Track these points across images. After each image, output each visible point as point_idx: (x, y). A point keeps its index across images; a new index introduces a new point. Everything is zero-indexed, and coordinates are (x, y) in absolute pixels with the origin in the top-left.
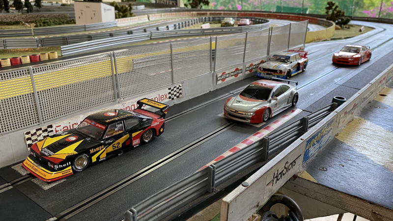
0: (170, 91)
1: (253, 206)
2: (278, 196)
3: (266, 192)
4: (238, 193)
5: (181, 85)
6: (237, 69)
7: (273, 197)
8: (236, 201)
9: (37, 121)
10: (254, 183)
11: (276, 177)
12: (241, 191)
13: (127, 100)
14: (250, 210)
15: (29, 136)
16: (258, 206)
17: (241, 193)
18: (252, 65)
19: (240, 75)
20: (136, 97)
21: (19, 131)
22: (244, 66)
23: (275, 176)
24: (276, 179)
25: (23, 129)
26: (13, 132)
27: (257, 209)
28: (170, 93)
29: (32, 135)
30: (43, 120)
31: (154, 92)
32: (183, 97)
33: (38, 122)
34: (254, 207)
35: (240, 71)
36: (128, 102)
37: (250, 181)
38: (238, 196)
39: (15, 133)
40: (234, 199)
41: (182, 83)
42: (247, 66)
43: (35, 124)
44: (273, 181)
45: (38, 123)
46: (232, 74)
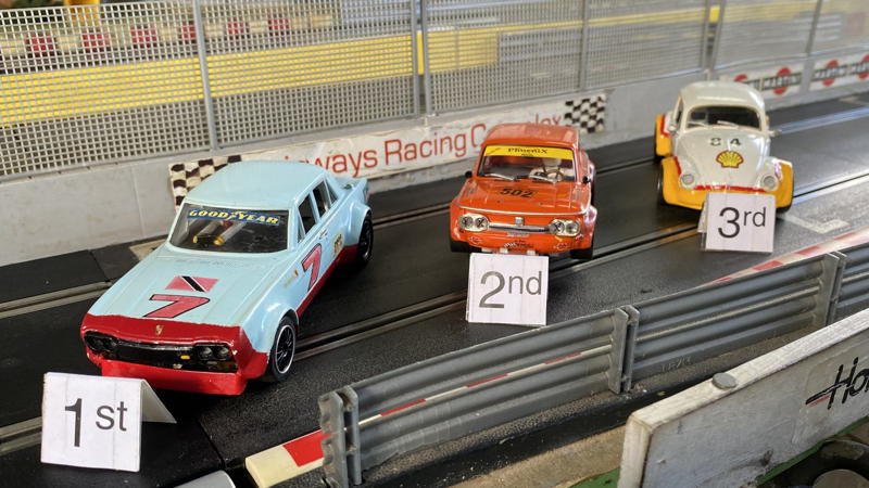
0: (570, 109)
1: (749, 457)
2: (845, 445)
3: (800, 422)
4: (692, 404)
5: (603, 96)
6: (784, 72)
7: (825, 444)
8: (680, 427)
9: (203, 140)
10: (757, 382)
11: (848, 381)
12: (705, 400)
13: (446, 120)
14: (734, 469)
15: (179, 175)
16: (765, 462)
17: (703, 406)
18: (833, 65)
19: (792, 90)
20: (470, 116)
21: (158, 160)
22: (809, 65)
23: (842, 378)
24: (844, 387)
25: (167, 156)
26: (144, 159)
27: (764, 471)
28: (568, 116)
29: (189, 175)
30: (219, 141)
31: (525, 106)
32: (604, 133)
33: (207, 143)
34: (752, 463)
35: (794, 79)
36: (448, 124)
37: (743, 374)
38: (690, 412)
39: (147, 162)
40: (672, 421)
41: (609, 92)
42: (820, 65)
43: (198, 148)
44: (834, 391)
45: (205, 147)
46: (767, 84)
